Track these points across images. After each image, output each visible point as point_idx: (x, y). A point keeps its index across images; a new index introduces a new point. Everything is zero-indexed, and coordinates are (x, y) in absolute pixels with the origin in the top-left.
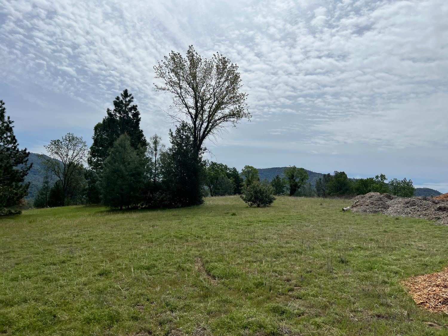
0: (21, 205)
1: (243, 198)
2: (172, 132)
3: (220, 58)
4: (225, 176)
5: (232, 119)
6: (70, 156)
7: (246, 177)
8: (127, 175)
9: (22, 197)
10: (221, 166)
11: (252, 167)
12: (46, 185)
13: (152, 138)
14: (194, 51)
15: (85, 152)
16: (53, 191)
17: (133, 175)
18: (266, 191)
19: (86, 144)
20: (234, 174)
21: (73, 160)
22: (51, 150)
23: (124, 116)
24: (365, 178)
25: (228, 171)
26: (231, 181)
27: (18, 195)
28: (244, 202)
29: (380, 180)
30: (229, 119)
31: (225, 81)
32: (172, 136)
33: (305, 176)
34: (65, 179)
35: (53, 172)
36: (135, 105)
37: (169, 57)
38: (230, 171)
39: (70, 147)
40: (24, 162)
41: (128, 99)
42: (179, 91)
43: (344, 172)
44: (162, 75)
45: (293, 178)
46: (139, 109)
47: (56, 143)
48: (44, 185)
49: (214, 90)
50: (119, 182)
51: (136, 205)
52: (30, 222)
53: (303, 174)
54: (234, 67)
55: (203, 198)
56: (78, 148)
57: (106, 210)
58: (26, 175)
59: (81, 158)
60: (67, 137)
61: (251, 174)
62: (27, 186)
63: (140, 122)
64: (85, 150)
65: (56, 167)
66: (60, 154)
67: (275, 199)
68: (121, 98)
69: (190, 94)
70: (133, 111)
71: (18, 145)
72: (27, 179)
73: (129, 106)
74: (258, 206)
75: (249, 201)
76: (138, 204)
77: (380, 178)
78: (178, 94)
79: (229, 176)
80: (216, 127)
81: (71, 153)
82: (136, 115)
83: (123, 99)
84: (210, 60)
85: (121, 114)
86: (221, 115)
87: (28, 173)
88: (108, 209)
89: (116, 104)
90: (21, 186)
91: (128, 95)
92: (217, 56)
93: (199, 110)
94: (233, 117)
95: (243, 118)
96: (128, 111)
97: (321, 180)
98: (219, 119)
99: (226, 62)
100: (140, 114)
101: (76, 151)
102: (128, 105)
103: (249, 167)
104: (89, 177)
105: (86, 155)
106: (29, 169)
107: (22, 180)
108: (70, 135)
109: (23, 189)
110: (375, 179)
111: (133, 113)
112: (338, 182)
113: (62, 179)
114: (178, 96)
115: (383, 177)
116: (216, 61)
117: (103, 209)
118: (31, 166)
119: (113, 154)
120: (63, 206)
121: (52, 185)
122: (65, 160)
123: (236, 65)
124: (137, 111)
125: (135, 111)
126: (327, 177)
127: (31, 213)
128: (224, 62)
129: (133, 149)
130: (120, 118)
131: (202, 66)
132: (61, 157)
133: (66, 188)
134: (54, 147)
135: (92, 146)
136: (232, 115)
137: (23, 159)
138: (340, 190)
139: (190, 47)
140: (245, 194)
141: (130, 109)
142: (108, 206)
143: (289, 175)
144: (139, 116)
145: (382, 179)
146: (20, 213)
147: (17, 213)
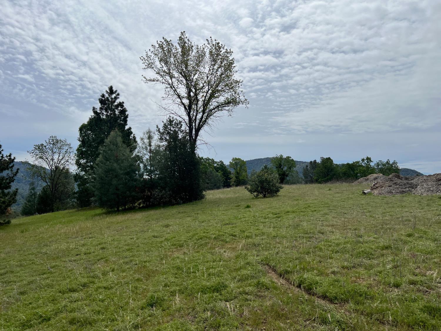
0: (8, 214)
1: (248, 189)
2: (159, 129)
3: (214, 43)
4: (213, 170)
5: (227, 108)
6: (56, 160)
7: (234, 169)
8: (122, 174)
9: (9, 205)
10: (208, 160)
11: (239, 159)
12: (33, 192)
13: (145, 133)
14: (186, 37)
15: (71, 154)
16: (41, 197)
17: (128, 174)
18: (273, 180)
19: (71, 146)
20: (222, 167)
21: (59, 163)
22: (35, 156)
23: (111, 114)
24: (351, 163)
25: (215, 165)
26: (219, 174)
27: (5, 203)
28: (249, 193)
29: (366, 163)
30: (224, 108)
31: (219, 68)
32: (159, 132)
33: (292, 164)
34: (52, 183)
35: (39, 178)
36: (121, 102)
37: (157, 46)
38: (218, 165)
39: (55, 150)
40: (10, 167)
41: (113, 96)
42: (170, 81)
43: (329, 158)
44: (150, 66)
45: (281, 167)
46: (126, 106)
47: (40, 148)
48: (31, 192)
49: (207, 78)
50: (114, 182)
51: (133, 205)
52: (22, 232)
53: (290, 162)
54: (228, 52)
55: (204, 193)
56: (63, 151)
57: (102, 212)
58: (13, 181)
59: (67, 161)
60: (50, 140)
61: (239, 166)
62: (15, 193)
63: (128, 119)
64: (70, 153)
65: (42, 172)
66: (45, 158)
67: (282, 188)
68: (107, 95)
69: (183, 83)
70: (119, 108)
71: (2, 150)
72: (14, 186)
73: (116, 104)
74: (265, 196)
75: (254, 192)
76: (135, 204)
77: (366, 161)
78: (169, 84)
79: (217, 169)
80: (211, 117)
81: (56, 157)
82: (123, 112)
83: (109, 96)
84: (202, 47)
85: (108, 112)
86: (216, 104)
87: (14, 180)
88: (104, 211)
89: (101, 102)
90: (9, 193)
91: (114, 91)
92: (210, 41)
93: (193, 100)
94: (228, 106)
95: (240, 105)
96: (114, 109)
97: (308, 167)
98: (214, 109)
99: (220, 48)
100: (127, 111)
101: (61, 154)
102: (114, 102)
103: (236, 159)
104: (79, 180)
105: (72, 158)
106: (16, 175)
107: (9, 187)
108: (54, 138)
109: (11, 196)
110: (361, 162)
111: (120, 110)
112: (325, 168)
113: (49, 184)
114: (169, 86)
115: (369, 159)
116: (209, 47)
117: (99, 211)
118: (17, 172)
119: (105, 152)
120: (53, 212)
121: (39, 191)
122: (51, 164)
123: (230, 50)
124: (123, 108)
125: (122, 108)
126: (314, 164)
127: (21, 222)
128: (218, 47)
129: (125, 146)
130: (107, 115)
131: (193, 54)
132: (46, 162)
133: (54, 193)
134: (38, 152)
135: (78, 148)
136: (228, 103)
137: (9, 165)
138: (327, 176)
139: (182, 33)
140: (250, 185)
141: (117, 106)
142: (104, 208)
143: (277, 165)
144: (127, 113)
145: (368, 162)
146: (9, 222)
147: (6, 223)
